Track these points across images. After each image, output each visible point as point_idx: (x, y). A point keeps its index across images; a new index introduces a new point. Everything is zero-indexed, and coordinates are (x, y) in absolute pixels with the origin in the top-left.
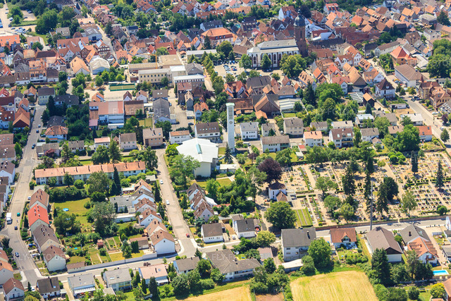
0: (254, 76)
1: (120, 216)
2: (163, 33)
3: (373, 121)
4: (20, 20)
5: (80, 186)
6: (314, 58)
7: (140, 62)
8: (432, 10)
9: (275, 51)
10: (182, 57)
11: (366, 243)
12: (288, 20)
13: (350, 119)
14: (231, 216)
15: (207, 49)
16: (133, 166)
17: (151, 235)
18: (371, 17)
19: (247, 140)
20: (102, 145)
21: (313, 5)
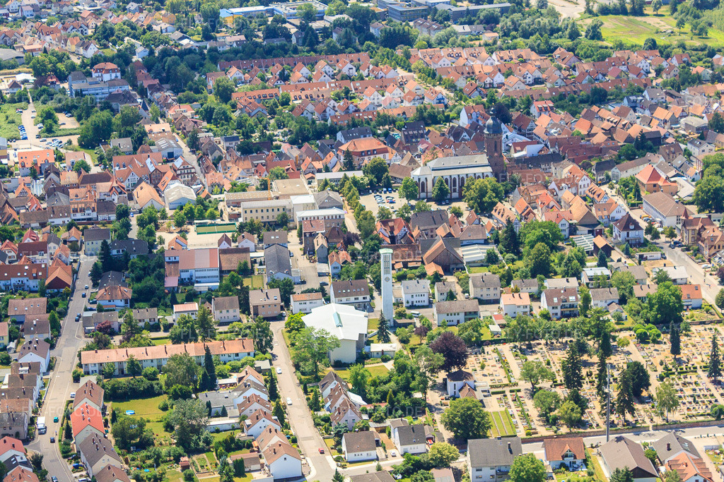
0: (422, 211)
1: (215, 422)
2: (278, 147)
3: (609, 278)
4: (55, 128)
5: (152, 377)
6: (516, 183)
7: (244, 190)
8: (700, 110)
9: (454, 173)
10: (310, 183)
11: (601, 462)
12: (475, 127)
13: (573, 275)
14: (388, 422)
15: (348, 170)
16: (234, 347)
17: (264, 449)
18: (606, 122)
19: (412, 307)
20: (186, 314)
21: (513, 104)
